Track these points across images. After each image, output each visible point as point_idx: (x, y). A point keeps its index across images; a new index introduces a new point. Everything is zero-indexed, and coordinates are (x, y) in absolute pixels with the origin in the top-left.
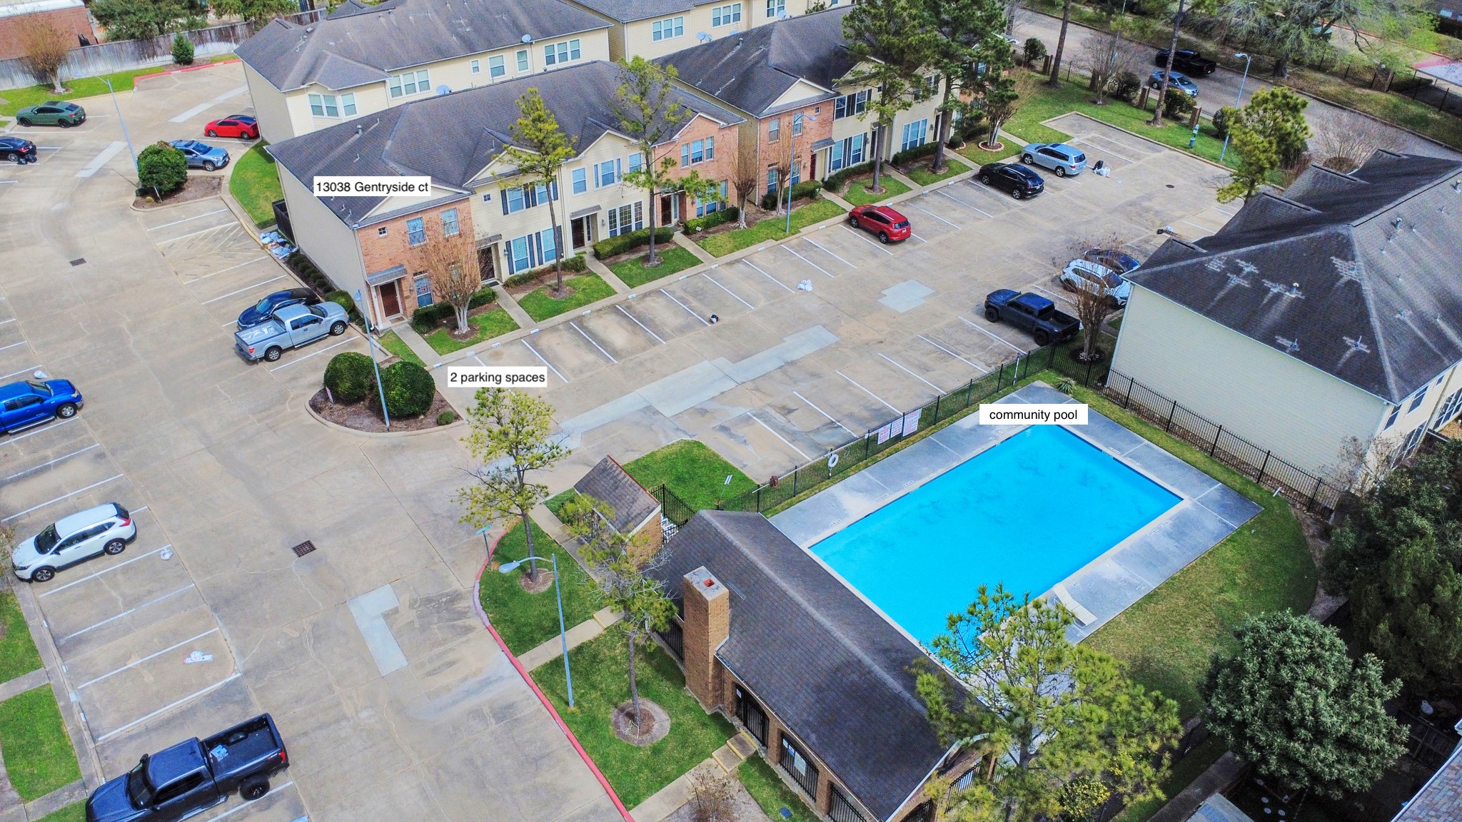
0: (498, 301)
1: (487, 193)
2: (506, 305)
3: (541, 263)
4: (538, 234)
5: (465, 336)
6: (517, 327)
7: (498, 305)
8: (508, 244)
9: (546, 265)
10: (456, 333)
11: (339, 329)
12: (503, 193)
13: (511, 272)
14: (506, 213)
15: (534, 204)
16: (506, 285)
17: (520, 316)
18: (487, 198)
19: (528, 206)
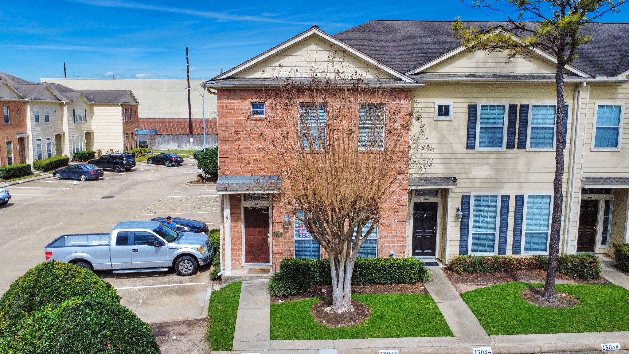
0: (428, 286)
1: (444, 102)
2: (438, 294)
3: (516, 250)
4: (520, 199)
5: (339, 318)
6: (449, 333)
7: (426, 291)
8: (466, 199)
9: (525, 255)
10: (327, 309)
11: (186, 266)
12: (472, 109)
13: (463, 250)
14: (470, 145)
15: (522, 145)
16: (451, 269)
17: (459, 314)
18: (444, 111)
19: (510, 146)
